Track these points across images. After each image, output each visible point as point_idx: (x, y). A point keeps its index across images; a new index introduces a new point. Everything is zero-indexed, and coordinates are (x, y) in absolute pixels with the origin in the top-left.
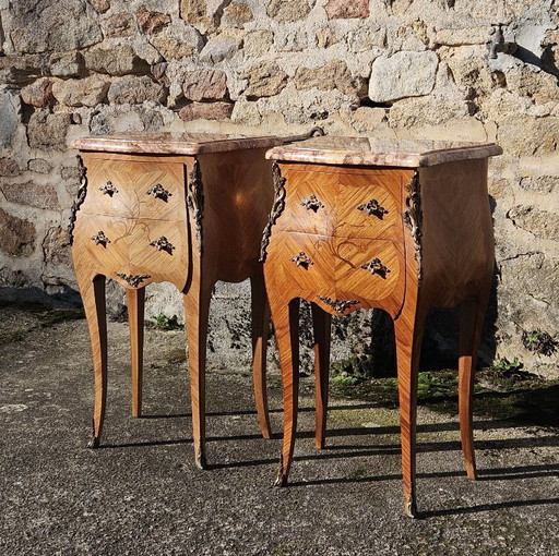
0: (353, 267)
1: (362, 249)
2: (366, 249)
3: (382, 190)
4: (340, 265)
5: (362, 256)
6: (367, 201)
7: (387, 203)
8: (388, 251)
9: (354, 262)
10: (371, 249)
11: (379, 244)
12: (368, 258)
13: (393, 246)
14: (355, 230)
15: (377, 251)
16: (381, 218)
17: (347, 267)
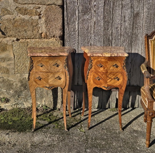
0: (112, 79)
1: (114, 75)
2: (115, 75)
3: (118, 62)
4: (109, 79)
5: (114, 77)
6: (114, 64)
7: (119, 64)
8: (120, 75)
9: (112, 78)
10: (116, 75)
11: (117, 74)
12: (115, 77)
13: (121, 74)
14: (112, 71)
15: (117, 75)
16: (117, 68)
17: (111, 79)
